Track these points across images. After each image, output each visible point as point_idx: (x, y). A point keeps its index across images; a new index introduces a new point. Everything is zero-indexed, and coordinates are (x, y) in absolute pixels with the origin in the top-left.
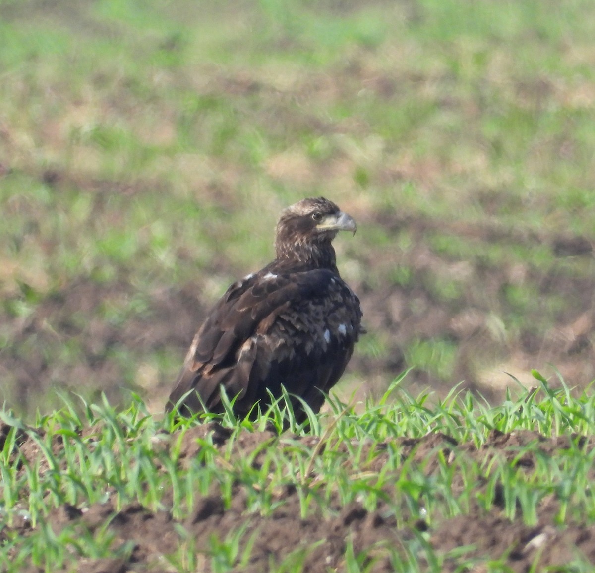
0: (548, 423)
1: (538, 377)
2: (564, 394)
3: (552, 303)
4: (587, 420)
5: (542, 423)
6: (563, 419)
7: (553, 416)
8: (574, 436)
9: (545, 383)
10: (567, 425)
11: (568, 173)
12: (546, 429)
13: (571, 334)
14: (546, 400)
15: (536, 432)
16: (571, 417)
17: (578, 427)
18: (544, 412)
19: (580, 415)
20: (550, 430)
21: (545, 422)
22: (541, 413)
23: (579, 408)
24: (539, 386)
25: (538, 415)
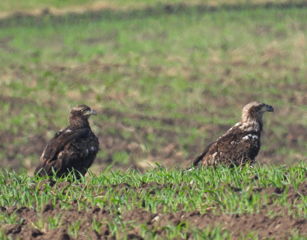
0: (160, 179)
1: (157, 164)
2: (165, 170)
3: (161, 140)
4: (173, 178)
5: (158, 179)
6: (165, 178)
7: (162, 177)
8: (169, 184)
9: (159, 166)
10: (166, 180)
11: (167, 97)
12: (159, 181)
13: (167, 150)
14: (159, 172)
15: (156, 183)
16: (168, 177)
17: (170, 181)
18: (159, 176)
19: (171, 177)
20: (161, 181)
21: (159, 179)
22: (158, 176)
23: (170, 174)
24: (157, 167)
25: (157, 177)
